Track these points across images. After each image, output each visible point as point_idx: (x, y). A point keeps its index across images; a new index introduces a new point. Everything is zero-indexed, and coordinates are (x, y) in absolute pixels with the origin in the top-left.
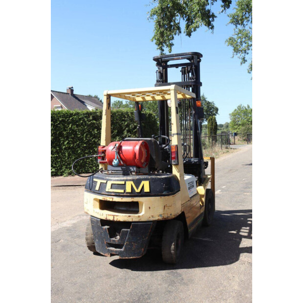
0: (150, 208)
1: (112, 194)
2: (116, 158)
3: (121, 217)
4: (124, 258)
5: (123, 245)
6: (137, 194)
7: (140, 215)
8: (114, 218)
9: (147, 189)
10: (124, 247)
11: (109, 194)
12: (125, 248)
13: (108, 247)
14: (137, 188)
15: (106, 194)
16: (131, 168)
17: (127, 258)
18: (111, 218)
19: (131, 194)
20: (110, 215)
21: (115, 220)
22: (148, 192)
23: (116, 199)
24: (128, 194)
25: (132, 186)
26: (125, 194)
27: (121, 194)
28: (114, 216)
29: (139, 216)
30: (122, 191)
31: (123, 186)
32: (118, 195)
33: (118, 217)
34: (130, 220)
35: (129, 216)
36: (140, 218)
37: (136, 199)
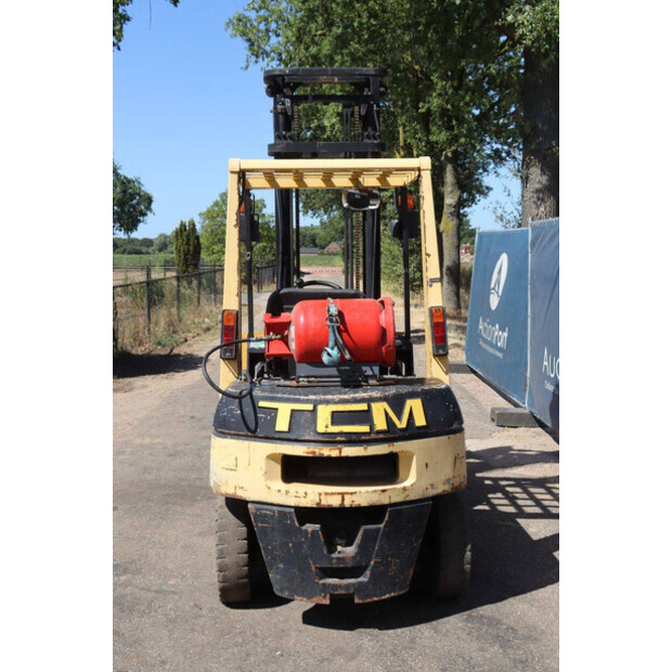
0: (427, 465)
1: (338, 439)
2: (331, 343)
3: (363, 495)
4: (369, 600)
5: (365, 568)
6: (401, 434)
7: (407, 483)
8: (343, 499)
9: (420, 421)
10: (368, 573)
11: (329, 439)
12: (372, 574)
13: (320, 579)
14: (399, 418)
15: (320, 438)
16: (364, 368)
17: (376, 599)
18: (335, 502)
19: (387, 436)
20: (332, 494)
21: (347, 503)
22: (423, 427)
23: (350, 451)
24: (381, 436)
25: (386, 414)
26: (373, 436)
27: (363, 438)
28: (343, 494)
29: (404, 489)
30: (365, 429)
31: (365, 417)
32: (353, 439)
33: (354, 497)
34: (385, 500)
35: (384, 491)
36: (407, 493)
37: (398, 447)
